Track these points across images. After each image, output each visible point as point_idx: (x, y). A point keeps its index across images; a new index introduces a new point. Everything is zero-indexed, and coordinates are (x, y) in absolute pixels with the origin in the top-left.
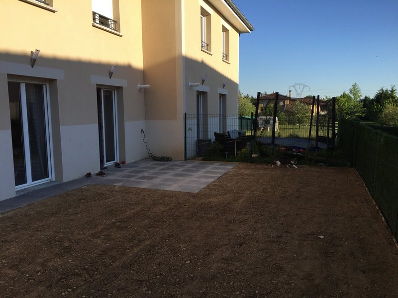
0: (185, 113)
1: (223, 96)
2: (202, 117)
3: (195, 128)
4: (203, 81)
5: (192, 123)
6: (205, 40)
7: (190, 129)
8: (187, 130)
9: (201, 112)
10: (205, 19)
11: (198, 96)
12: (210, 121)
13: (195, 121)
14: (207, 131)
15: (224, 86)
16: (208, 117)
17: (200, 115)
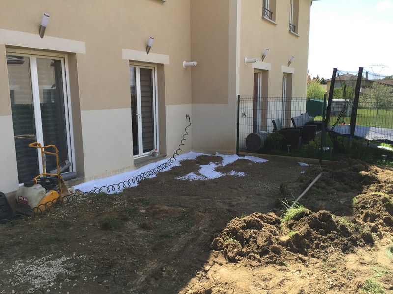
0: (239, 96)
1: (288, 76)
3: (251, 114)
4: (263, 57)
5: (248, 108)
6: (268, 7)
7: (244, 114)
8: (240, 116)
9: (260, 94)
12: (271, 105)
13: (252, 105)
15: (290, 63)
16: (269, 100)
17: (258, 98)
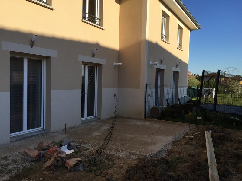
0: (146, 84)
1: (176, 73)
2: (159, 87)
3: (153, 95)
4: (161, 62)
5: (152, 91)
6: (164, 33)
7: (149, 95)
8: (147, 96)
9: (159, 83)
10: (165, 19)
11: (157, 73)
12: (166, 90)
13: (154, 90)
14: (163, 98)
15: (177, 66)
16: (164, 87)
17: (158, 86)
